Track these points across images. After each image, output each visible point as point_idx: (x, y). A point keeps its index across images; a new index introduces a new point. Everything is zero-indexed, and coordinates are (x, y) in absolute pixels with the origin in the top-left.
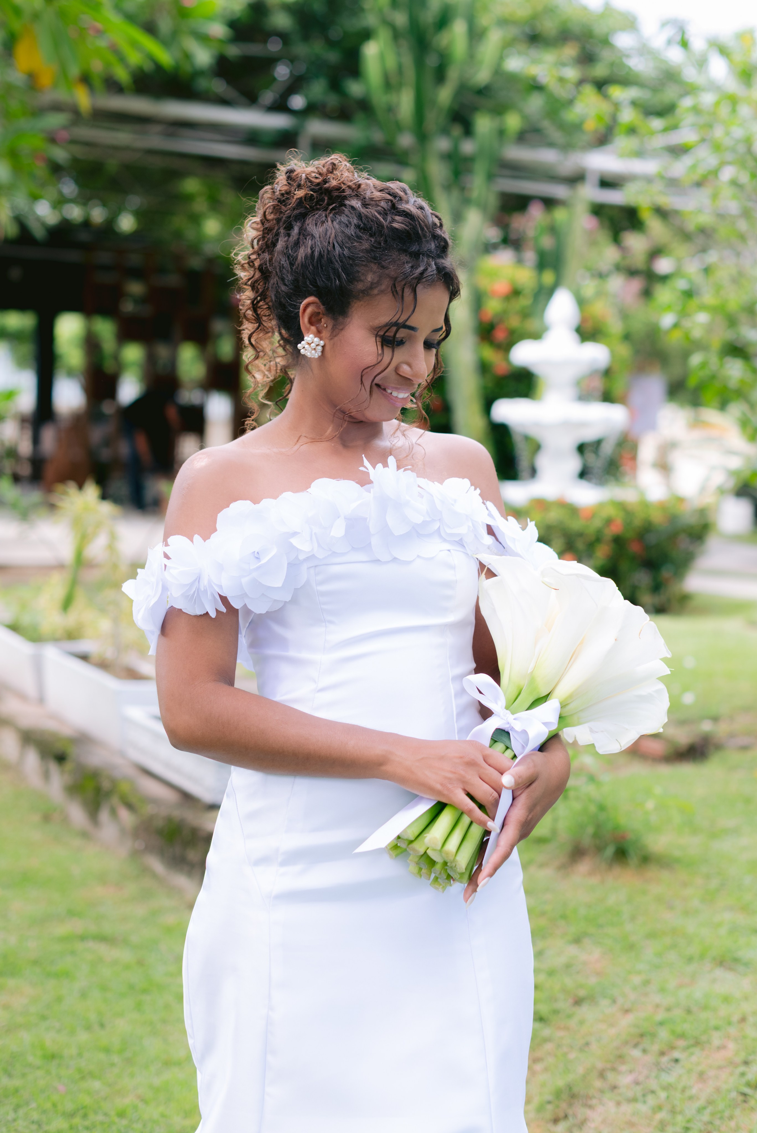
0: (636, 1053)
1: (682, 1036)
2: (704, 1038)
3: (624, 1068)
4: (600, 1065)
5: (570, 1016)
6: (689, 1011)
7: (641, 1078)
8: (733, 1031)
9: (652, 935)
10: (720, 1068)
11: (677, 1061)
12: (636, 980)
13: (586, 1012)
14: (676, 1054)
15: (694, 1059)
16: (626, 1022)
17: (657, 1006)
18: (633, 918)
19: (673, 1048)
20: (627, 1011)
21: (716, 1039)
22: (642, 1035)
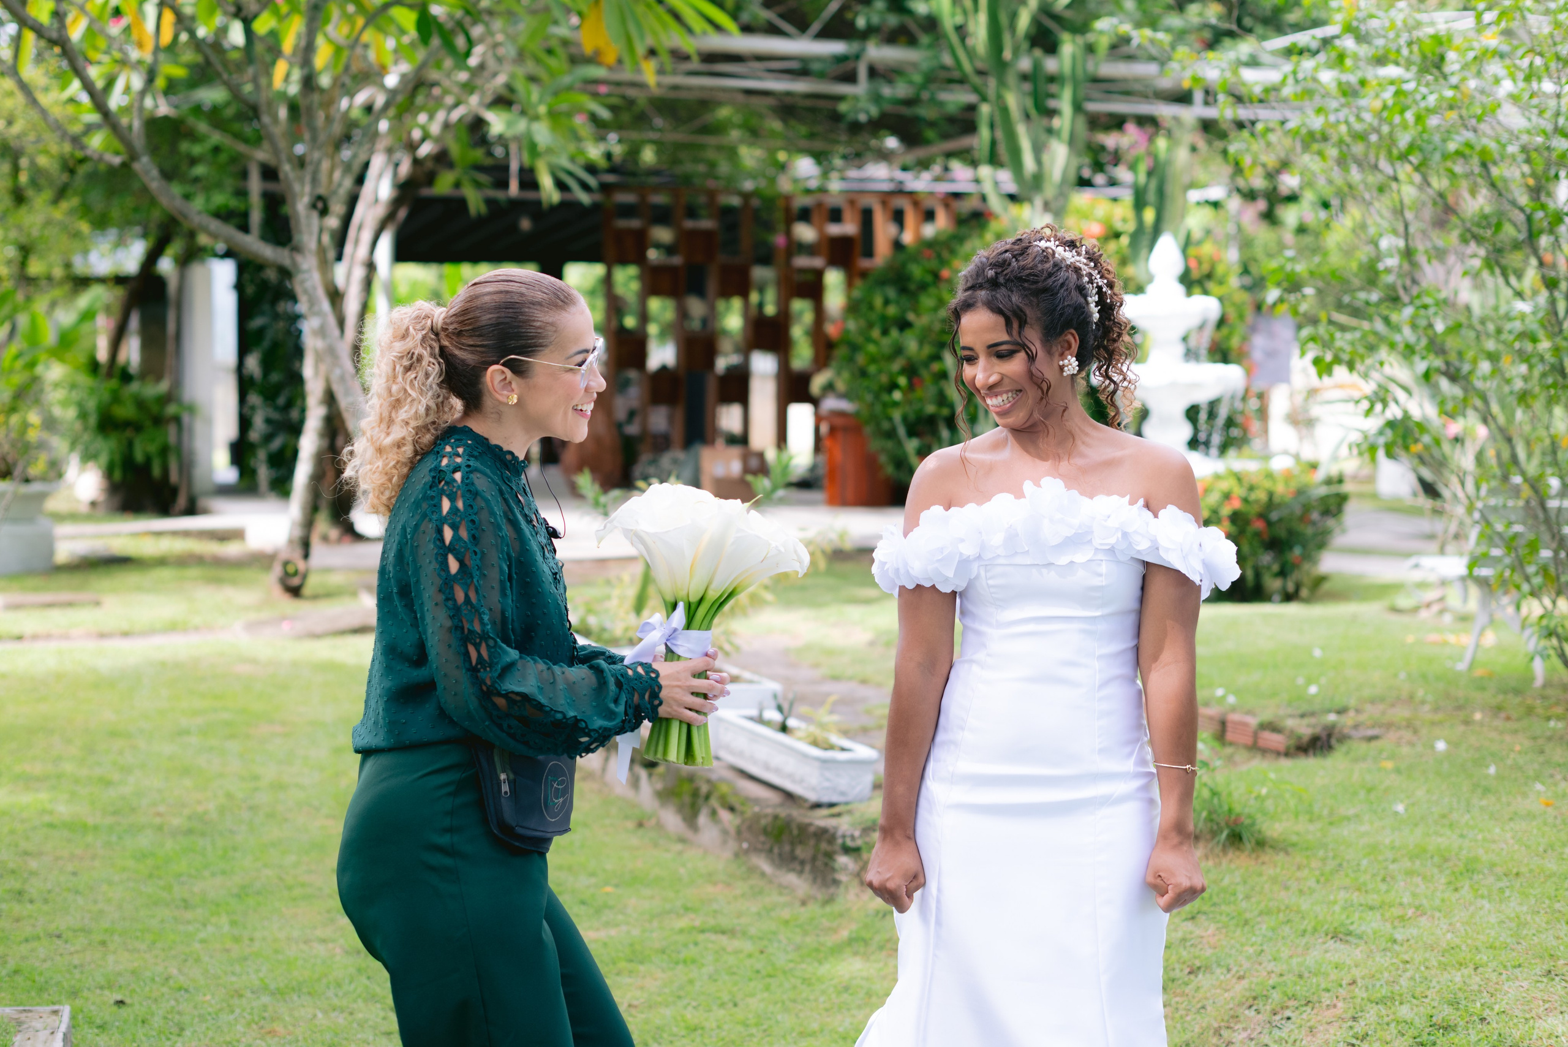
0: (1251, 1013)
1: (1294, 997)
2: (1315, 998)
3: (1239, 1026)
4: (1216, 1025)
5: (1187, 984)
6: (1300, 976)
7: (1254, 1035)
8: (1342, 992)
9: (1267, 912)
10: (1329, 1023)
11: (1289, 1018)
12: (1251, 950)
13: (1203, 980)
14: (1288, 1013)
15: (1304, 1016)
16: (1240, 989)
17: (1270, 973)
18: (1247, 897)
19: (1284, 1008)
20: (1241, 978)
21: (1326, 999)
22: (1255, 998)
